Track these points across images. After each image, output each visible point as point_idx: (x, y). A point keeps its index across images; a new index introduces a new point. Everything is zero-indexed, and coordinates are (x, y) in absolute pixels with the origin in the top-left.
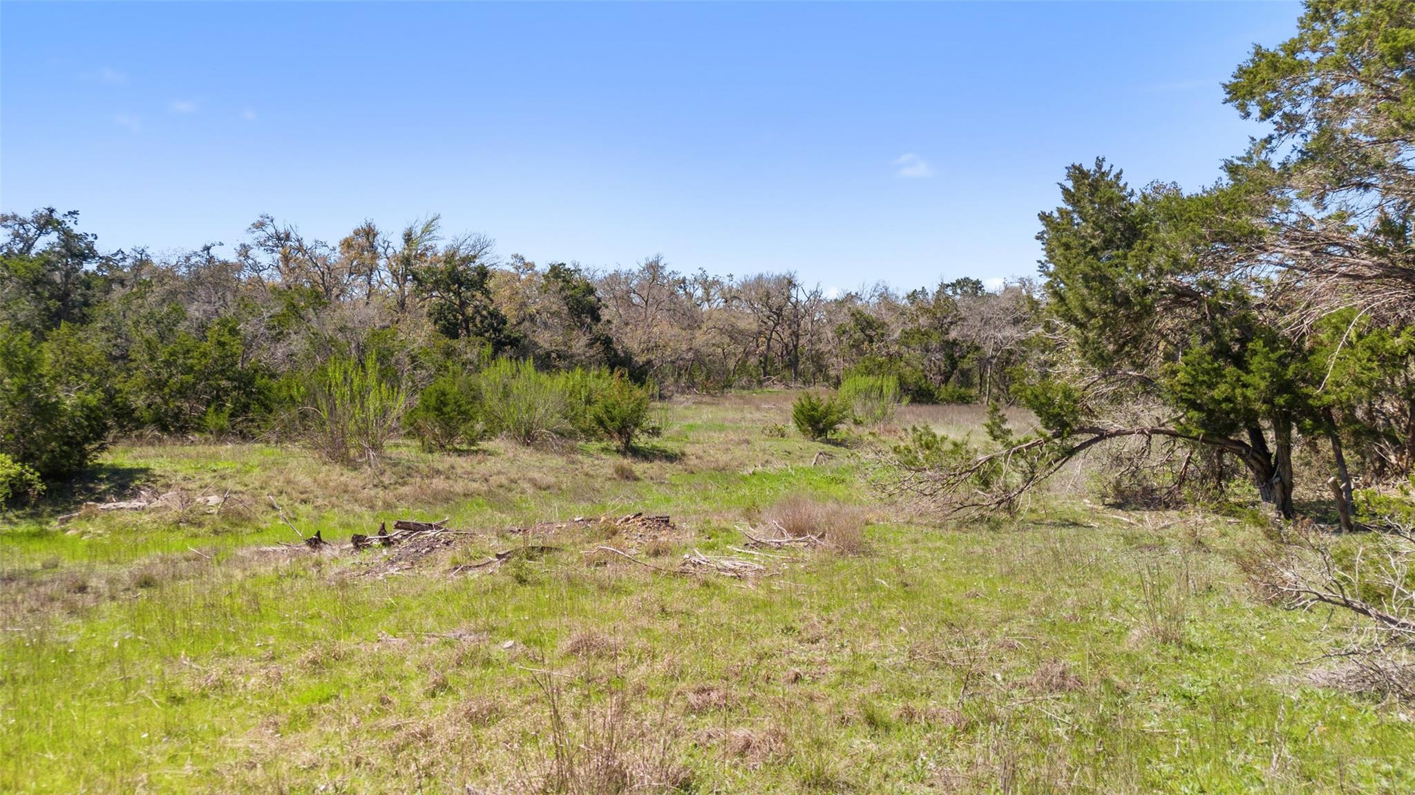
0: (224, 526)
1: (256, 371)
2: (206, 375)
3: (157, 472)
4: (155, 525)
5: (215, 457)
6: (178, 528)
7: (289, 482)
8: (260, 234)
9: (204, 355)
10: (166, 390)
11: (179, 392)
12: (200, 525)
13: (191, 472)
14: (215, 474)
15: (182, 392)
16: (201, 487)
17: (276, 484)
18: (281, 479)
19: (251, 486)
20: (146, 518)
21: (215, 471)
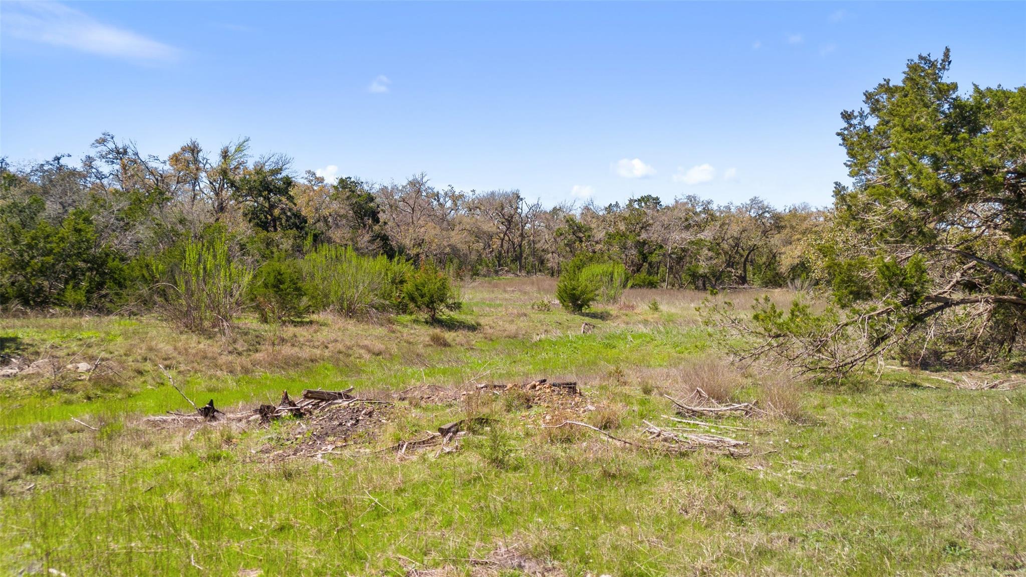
0: (95, 391)
1: (107, 255)
2: (63, 257)
3: (26, 340)
4: (28, 392)
5: (78, 327)
6: (51, 394)
7: (151, 349)
8: (103, 149)
9: (62, 239)
10: (29, 270)
11: (41, 271)
12: (72, 391)
13: (57, 341)
14: (81, 343)
15: (43, 271)
16: (68, 355)
17: (139, 351)
18: (144, 346)
19: (116, 353)
20: (19, 385)
21: (80, 340)
